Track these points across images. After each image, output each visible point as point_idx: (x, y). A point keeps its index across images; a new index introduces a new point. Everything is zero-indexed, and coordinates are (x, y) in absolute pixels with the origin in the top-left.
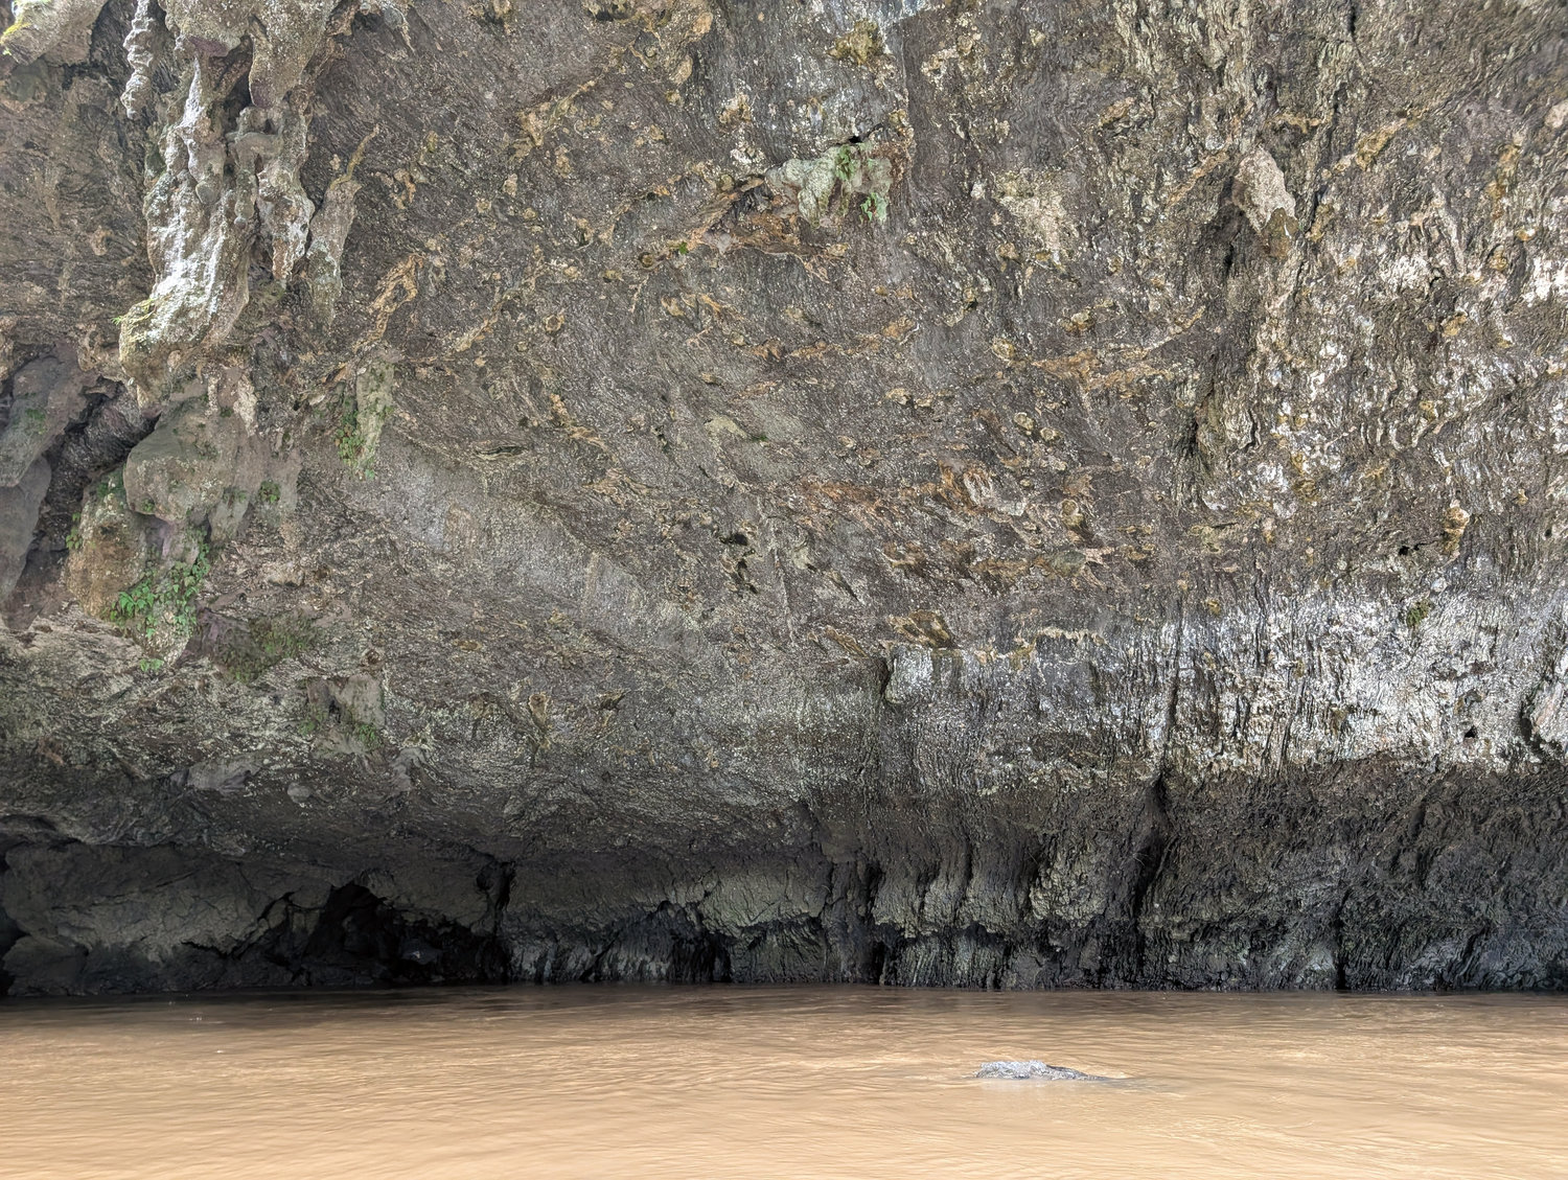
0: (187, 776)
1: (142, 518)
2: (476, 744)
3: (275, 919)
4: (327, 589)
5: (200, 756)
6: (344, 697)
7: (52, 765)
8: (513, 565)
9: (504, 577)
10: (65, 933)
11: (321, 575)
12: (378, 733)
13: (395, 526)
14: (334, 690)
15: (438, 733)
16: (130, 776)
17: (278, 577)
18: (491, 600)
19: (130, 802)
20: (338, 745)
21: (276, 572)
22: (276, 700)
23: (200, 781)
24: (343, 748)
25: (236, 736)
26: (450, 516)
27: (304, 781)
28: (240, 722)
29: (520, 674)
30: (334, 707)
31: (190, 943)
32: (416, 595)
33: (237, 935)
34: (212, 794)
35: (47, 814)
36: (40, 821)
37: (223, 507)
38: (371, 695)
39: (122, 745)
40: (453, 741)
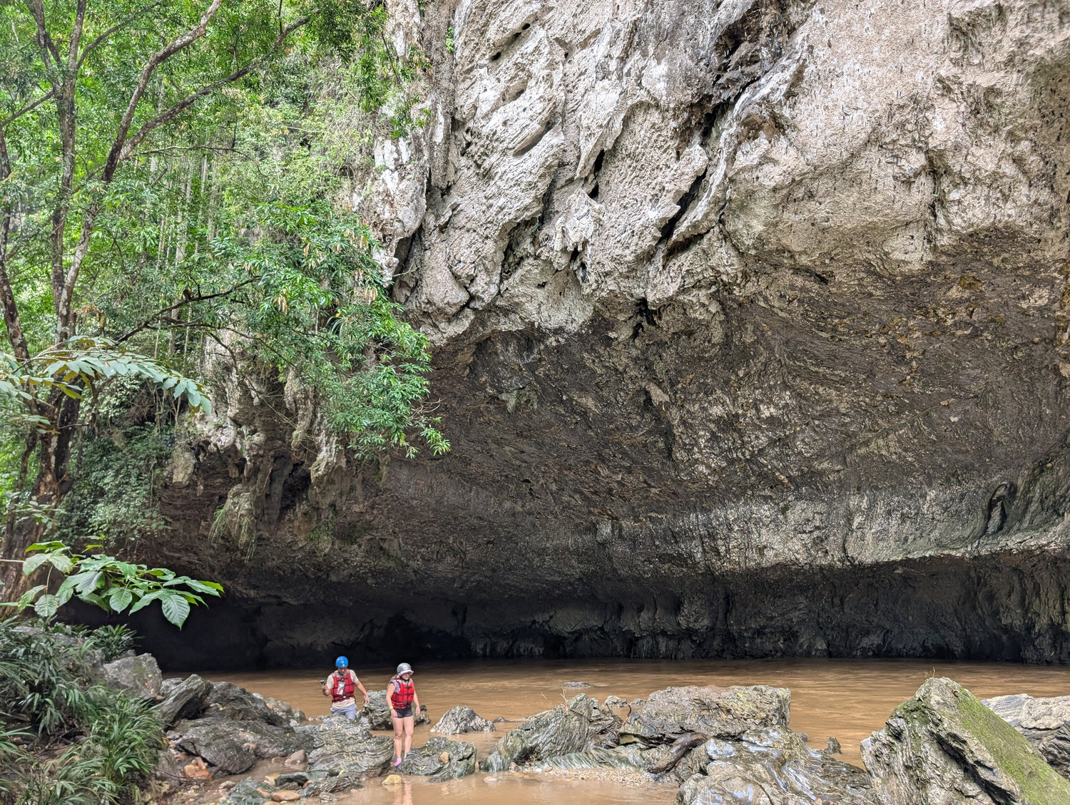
0: (328, 576)
1: (314, 508)
2: (439, 561)
3: (367, 632)
4: (375, 512)
5: (333, 568)
6: (385, 546)
7: (279, 575)
8: (442, 497)
9: (439, 502)
10: (285, 639)
11: (372, 508)
12: (399, 559)
13: (397, 491)
14: (382, 544)
15: (423, 557)
16: (307, 577)
17: (357, 510)
18: (435, 510)
19: (307, 587)
20: (384, 563)
21: (356, 508)
22: (360, 546)
23: (333, 578)
24: (387, 564)
25: (346, 560)
26: (417, 484)
27: (373, 576)
28: (347, 555)
29: (452, 533)
30: (381, 548)
31: (333, 643)
32: (408, 511)
33: (352, 639)
34: (339, 583)
35: (279, 594)
36: (276, 597)
37: (339, 500)
38: (395, 545)
39: (303, 566)
40: (429, 561)
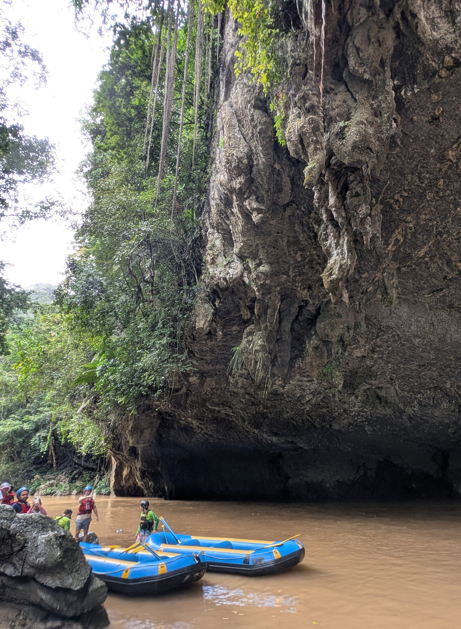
0: (331, 425)
1: (324, 341)
2: (435, 406)
3: (362, 473)
4: (376, 356)
5: (334, 418)
6: (382, 393)
7: (293, 425)
8: (445, 335)
9: (442, 340)
10: (301, 477)
11: (373, 351)
12: (397, 405)
13: (399, 328)
14: (378, 391)
15: (420, 403)
16: (315, 426)
17: (359, 355)
18: (437, 350)
19: (315, 435)
20: (382, 411)
21: (358, 353)
22: (357, 397)
23: (336, 427)
24: (384, 412)
25: (345, 411)
26: (417, 321)
27: (370, 424)
28: (346, 406)
29: (450, 377)
30: (378, 397)
31: (337, 481)
32: (408, 353)
33: (352, 478)
34: (339, 431)
35: (295, 440)
36: (292, 442)
37: (346, 334)
38: (392, 392)
39: (310, 417)
40: (425, 406)
